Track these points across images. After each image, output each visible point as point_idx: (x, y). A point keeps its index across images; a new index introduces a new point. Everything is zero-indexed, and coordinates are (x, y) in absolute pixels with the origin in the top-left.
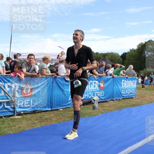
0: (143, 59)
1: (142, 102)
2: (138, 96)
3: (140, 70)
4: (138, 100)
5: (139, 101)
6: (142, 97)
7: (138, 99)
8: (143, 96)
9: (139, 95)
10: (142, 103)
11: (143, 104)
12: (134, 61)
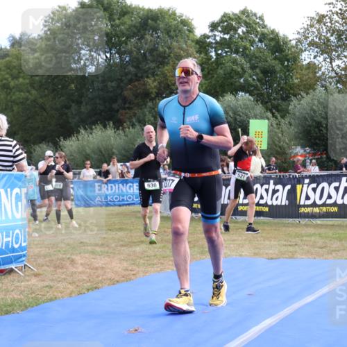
0: (73, 86)
1: (51, 287)
2: (41, 261)
3: (65, 139)
4: (34, 281)
5: (41, 284)
6: (56, 267)
7: (36, 275)
8: (63, 259)
9: (45, 256)
10: (49, 295)
11: (51, 300)
12: (34, 92)
